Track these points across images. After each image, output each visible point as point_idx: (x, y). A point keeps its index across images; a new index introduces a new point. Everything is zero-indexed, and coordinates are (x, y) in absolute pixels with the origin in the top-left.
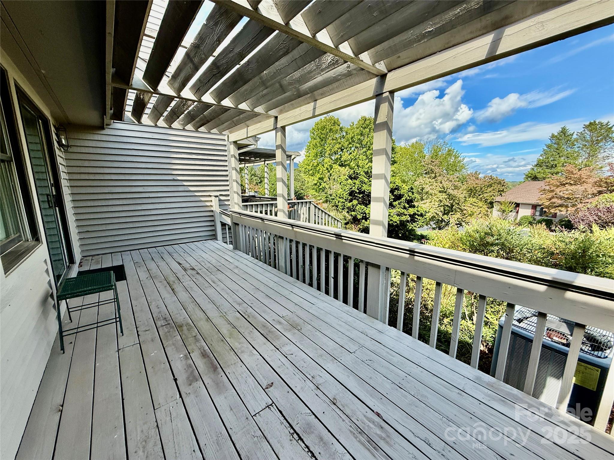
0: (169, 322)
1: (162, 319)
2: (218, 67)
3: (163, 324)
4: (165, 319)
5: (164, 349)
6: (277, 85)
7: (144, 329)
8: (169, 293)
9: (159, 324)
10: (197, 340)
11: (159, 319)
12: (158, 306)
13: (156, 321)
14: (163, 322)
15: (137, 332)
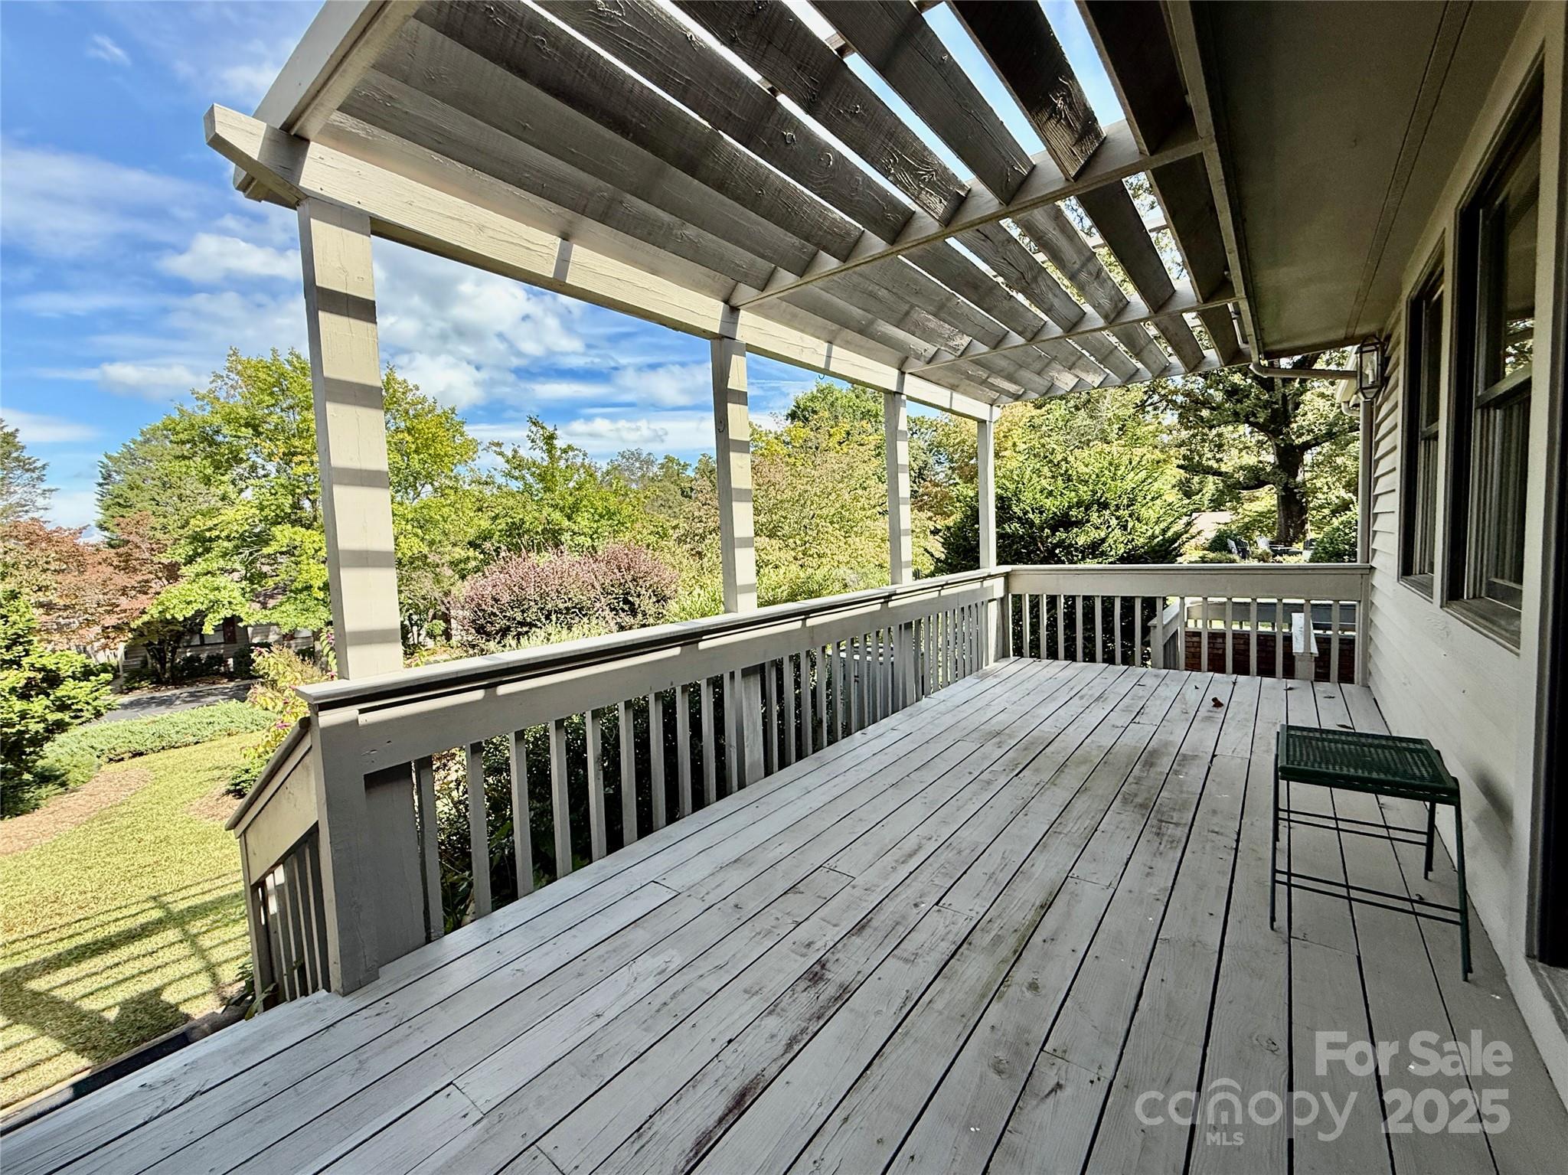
0: (1155, 822)
1: (1166, 838)
2: (1035, 279)
3: (1172, 826)
4: (1158, 834)
5: (1201, 794)
6: (906, 307)
7: (1220, 837)
8: (1074, 895)
9: (1181, 832)
10: (1138, 781)
11: (1172, 842)
12: (1148, 875)
13: (1184, 840)
14: (1171, 830)
15: (1238, 841)
